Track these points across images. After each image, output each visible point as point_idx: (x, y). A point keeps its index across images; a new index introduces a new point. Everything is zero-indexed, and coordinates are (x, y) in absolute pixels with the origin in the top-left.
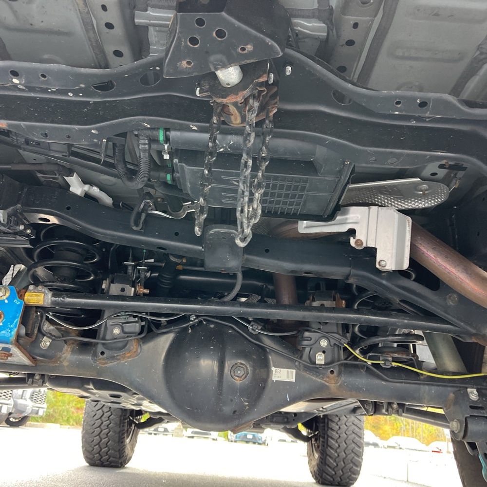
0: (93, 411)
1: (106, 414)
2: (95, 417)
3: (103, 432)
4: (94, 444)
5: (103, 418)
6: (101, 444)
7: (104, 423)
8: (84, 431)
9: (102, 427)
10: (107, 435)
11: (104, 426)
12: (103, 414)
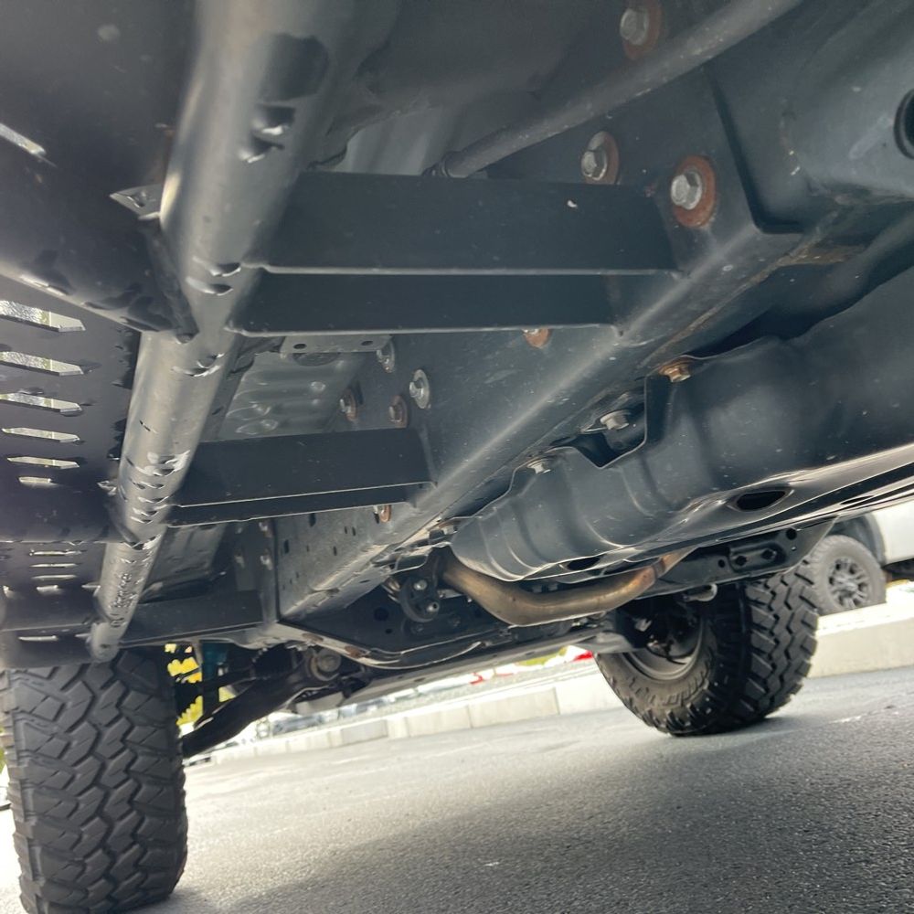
0: (53, 736)
1: (108, 733)
2: (66, 757)
3: (112, 798)
4: (88, 850)
5: (99, 749)
6: (109, 841)
7: (112, 764)
8: (33, 821)
9: (105, 779)
10: (130, 801)
11: (114, 774)
12: (99, 736)
